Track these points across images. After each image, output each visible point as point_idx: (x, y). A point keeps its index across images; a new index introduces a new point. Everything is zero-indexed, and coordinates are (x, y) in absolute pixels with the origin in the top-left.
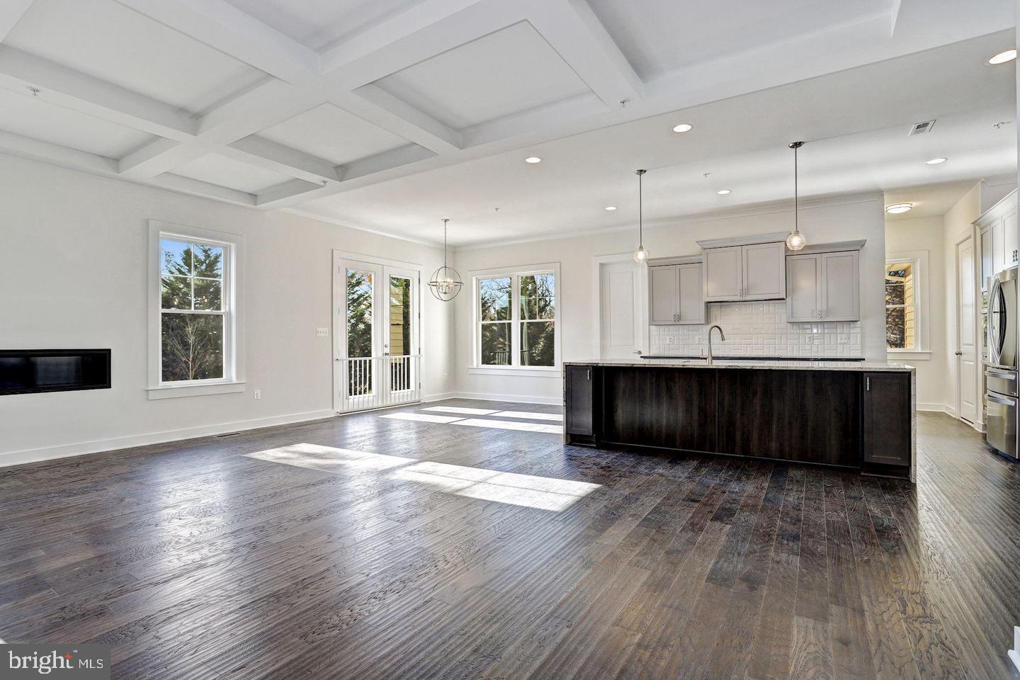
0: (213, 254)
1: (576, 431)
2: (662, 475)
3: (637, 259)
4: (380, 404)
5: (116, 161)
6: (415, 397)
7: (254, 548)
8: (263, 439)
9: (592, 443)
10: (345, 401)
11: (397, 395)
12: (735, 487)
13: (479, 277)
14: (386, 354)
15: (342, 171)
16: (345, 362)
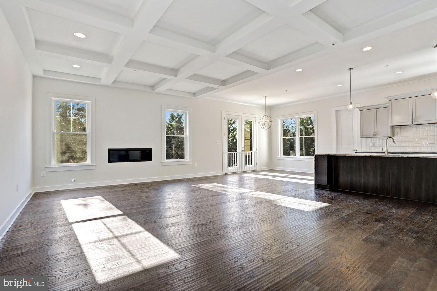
0: (180, 115)
1: (320, 183)
2: (357, 203)
3: (349, 108)
4: (240, 170)
5: (152, 87)
6: (254, 168)
7: (195, 212)
8: (198, 181)
9: (328, 189)
10: (227, 169)
11: (247, 167)
12: (394, 211)
13: (281, 119)
14: (243, 151)
15: (224, 83)
16: (227, 154)
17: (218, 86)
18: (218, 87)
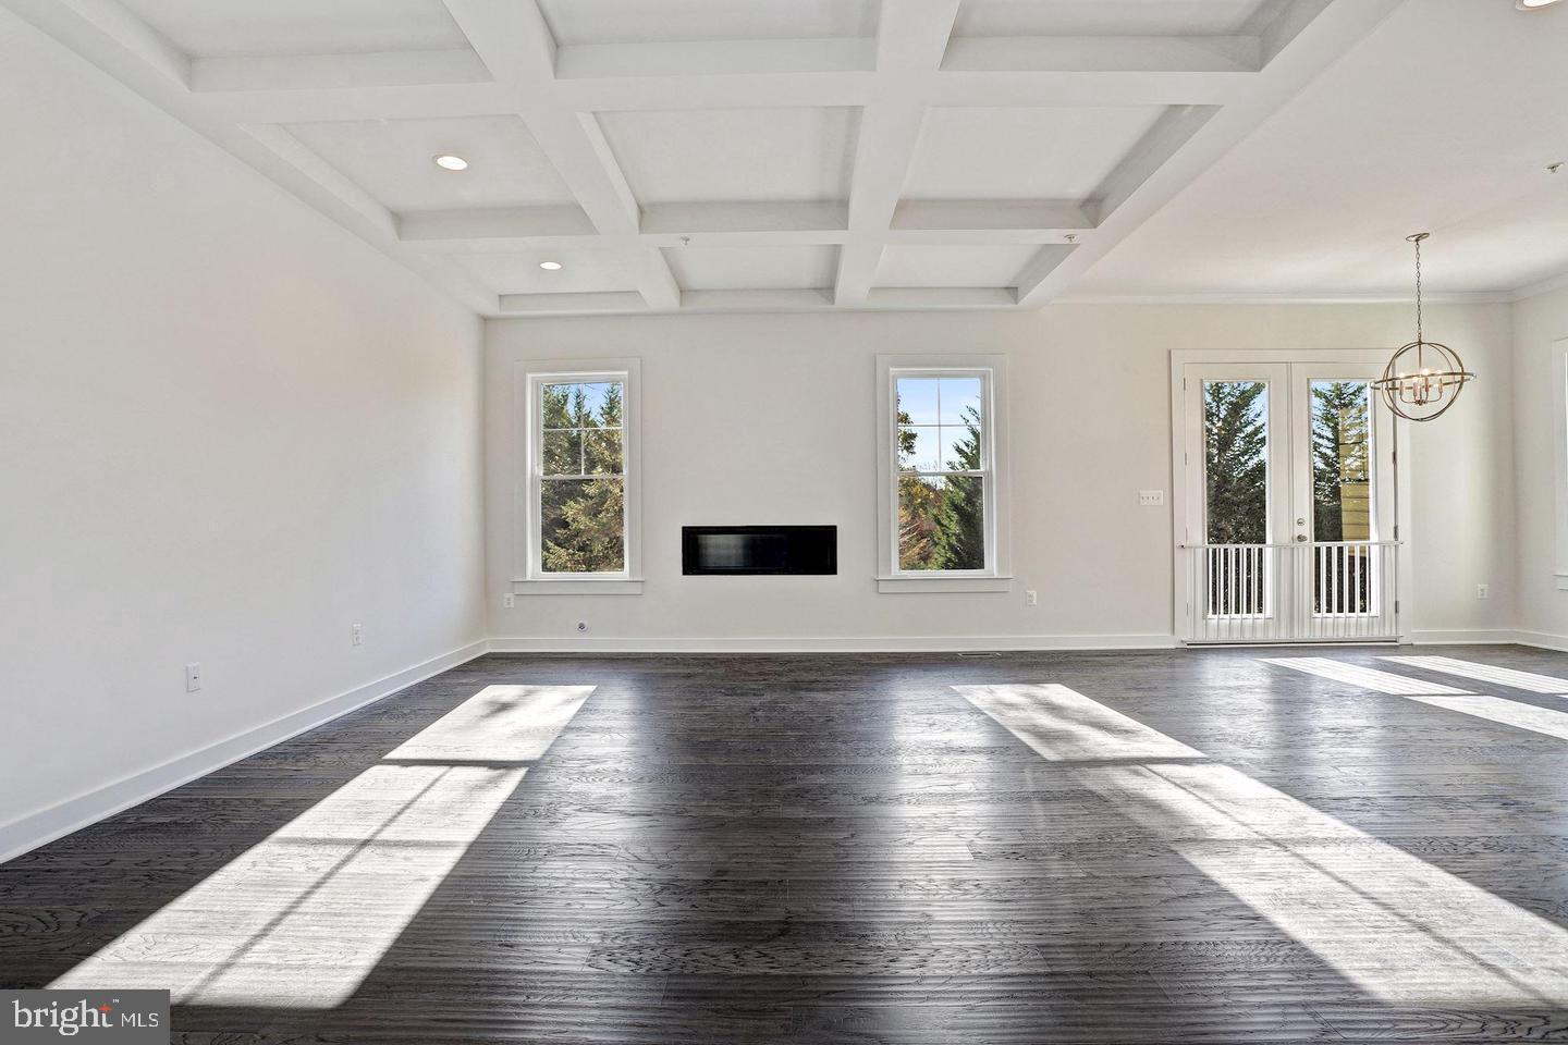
4: (1283, 636)
6: (1382, 628)
10: (1200, 623)
11: (1332, 621)
14: (1302, 538)
15: (1093, 208)
16: (1200, 552)
17: (1070, 232)
18: (1070, 237)
